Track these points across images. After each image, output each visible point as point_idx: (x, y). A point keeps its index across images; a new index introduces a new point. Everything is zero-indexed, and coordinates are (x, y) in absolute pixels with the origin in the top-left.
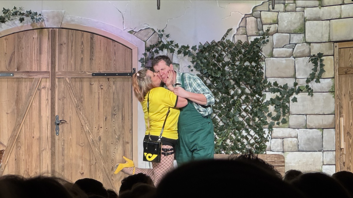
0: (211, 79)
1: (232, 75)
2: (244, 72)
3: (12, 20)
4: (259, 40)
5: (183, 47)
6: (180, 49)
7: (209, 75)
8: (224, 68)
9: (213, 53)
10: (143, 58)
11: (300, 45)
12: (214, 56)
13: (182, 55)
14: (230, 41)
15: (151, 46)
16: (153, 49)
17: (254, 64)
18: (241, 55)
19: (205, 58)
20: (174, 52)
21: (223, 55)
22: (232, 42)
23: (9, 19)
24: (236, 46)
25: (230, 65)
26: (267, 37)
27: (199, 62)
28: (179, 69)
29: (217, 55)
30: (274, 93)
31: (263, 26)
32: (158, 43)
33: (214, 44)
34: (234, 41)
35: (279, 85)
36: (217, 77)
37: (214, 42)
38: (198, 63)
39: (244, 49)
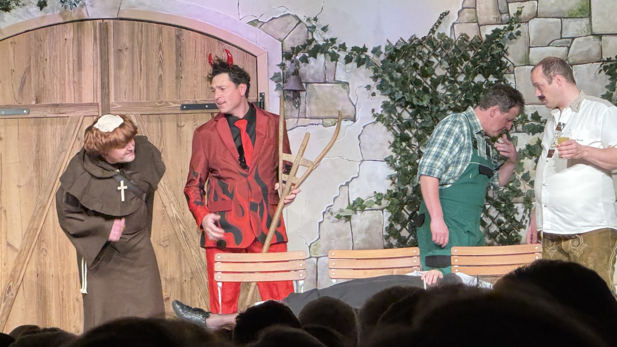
0: (411, 111)
1: (451, 102)
2: (474, 95)
3: (24, 5)
4: (502, 32)
5: (355, 49)
6: (349, 53)
7: (407, 103)
8: (436, 88)
9: (414, 59)
10: (279, 73)
11: (581, 39)
12: (415, 66)
13: (354, 64)
14: (446, 37)
15: (293, 48)
16: (297, 55)
17: (492, 79)
18: (467, 62)
19: (399, 70)
20: (339, 59)
21: (433, 63)
22: (449, 37)
23: (17, 4)
24: (457, 44)
25: (446, 83)
26: (517, 26)
27: (387, 78)
28: (349, 93)
29: (421, 63)
30: (533, 134)
31: (509, 4)
32: (307, 43)
33: (415, 42)
34: (453, 36)
35: (542, 119)
36: (422, 107)
37: (415, 38)
38: (385, 80)
39: (473, 52)
